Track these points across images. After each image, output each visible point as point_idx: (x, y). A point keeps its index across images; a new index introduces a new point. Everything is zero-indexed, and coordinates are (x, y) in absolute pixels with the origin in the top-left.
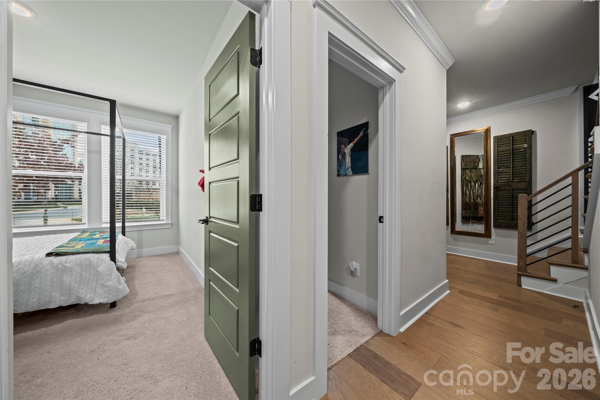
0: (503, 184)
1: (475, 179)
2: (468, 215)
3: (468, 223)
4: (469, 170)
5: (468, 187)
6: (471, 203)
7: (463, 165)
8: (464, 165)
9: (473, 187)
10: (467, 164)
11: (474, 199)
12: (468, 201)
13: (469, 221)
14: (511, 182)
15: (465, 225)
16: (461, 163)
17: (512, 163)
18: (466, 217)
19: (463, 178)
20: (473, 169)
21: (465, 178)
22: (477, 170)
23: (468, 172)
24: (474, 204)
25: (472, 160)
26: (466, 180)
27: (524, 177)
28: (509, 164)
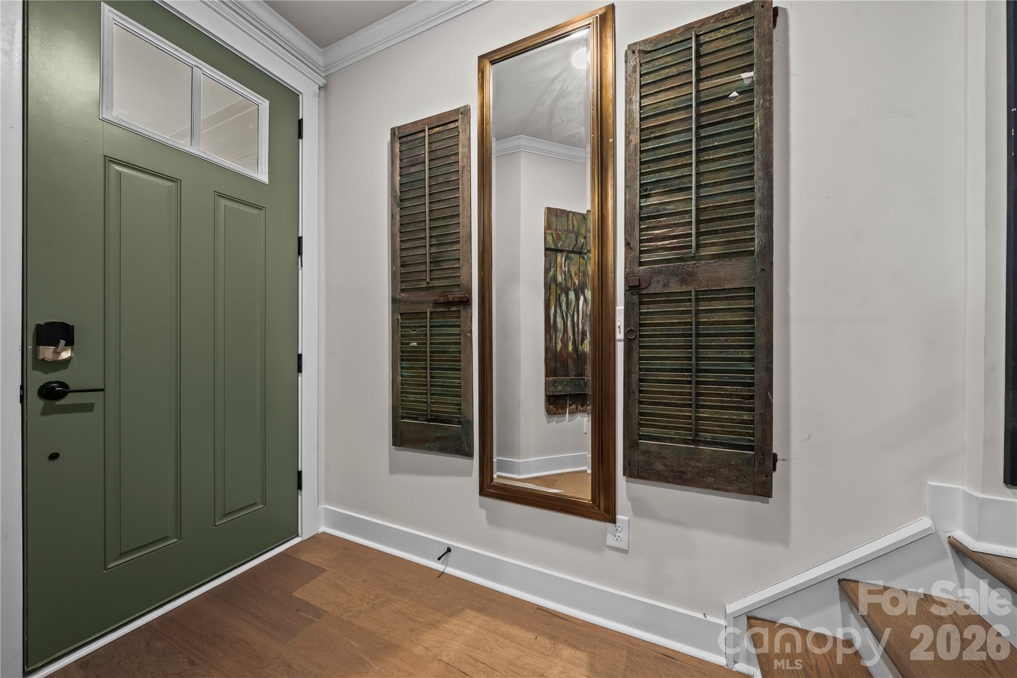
0: (659, 272)
1: (577, 282)
2: (560, 391)
3: (562, 414)
4: (564, 254)
5: (561, 307)
6: (568, 354)
7: (549, 238)
8: (551, 238)
9: (573, 305)
10: (559, 238)
11: (574, 340)
12: (561, 349)
13: (564, 408)
14: (693, 258)
15: (555, 418)
16: (545, 233)
17: (697, 166)
18: (557, 395)
19: (549, 278)
20: (573, 252)
21: (555, 278)
22: (583, 258)
23: (561, 259)
24: (575, 356)
25: (571, 227)
26: (556, 285)
27: (740, 236)
28: (685, 172)
